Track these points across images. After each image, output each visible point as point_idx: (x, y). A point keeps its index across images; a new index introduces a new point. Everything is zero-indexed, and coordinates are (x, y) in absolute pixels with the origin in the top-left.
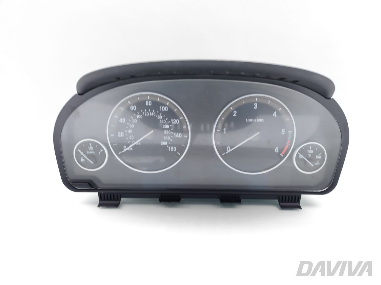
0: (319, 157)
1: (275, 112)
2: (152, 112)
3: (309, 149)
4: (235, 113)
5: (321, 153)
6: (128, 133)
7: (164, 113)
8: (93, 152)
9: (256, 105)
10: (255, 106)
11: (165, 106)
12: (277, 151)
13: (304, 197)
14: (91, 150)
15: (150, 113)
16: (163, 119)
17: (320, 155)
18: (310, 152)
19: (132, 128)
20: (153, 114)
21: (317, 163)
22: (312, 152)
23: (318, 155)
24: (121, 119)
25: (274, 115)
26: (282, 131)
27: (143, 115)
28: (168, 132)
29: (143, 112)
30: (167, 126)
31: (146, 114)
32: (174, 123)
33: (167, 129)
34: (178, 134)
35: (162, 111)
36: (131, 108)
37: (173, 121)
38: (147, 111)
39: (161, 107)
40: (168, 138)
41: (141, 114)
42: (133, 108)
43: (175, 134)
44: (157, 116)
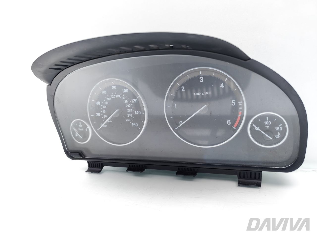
0: (279, 129)
1: (223, 84)
2: (117, 94)
3: (266, 121)
4: (183, 88)
5: (281, 125)
6: (102, 113)
7: (126, 94)
8: (82, 129)
9: (201, 78)
10: (200, 80)
11: (126, 88)
12: (229, 123)
13: (265, 174)
14: (81, 128)
15: (116, 95)
16: (126, 99)
17: (281, 126)
18: (268, 123)
19: (105, 109)
20: (118, 96)
21: (278, 136)
22: (269, 123)
23: (278, 126)
24: (97, 102)
25: (221, 86)
26: (232, 103)
27: (111, 97)
28: (130, 110)
29: (111, 95)
30: (129, 106)
31: (113, 96)
32: (134, 102)
33: (129, 108)
34: (138, 111)
35: (124, 93)
36: (103, 92)
37: (133, 101)
38: (114, 94)
39: (123, 90)
40: (130, 115)
41: (110, 97)
42: (104, 93)
43: (135, 112)
44: (121, 97)
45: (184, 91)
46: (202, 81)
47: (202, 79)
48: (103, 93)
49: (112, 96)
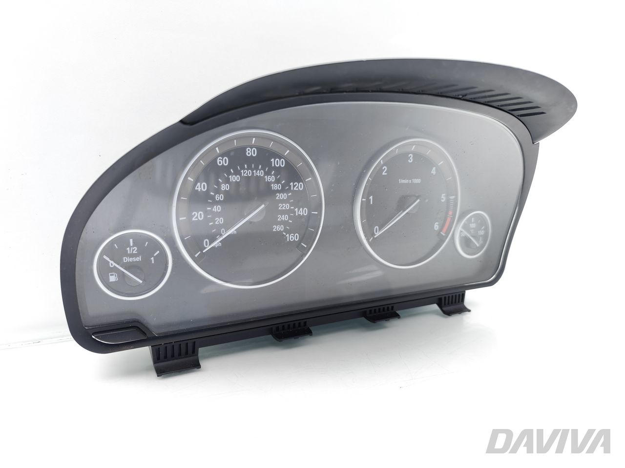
0: (481, 233)
1: (434, 168)
2: (257, 169)
4: (385, 168)
6: (211, 212)
7: (278, 170)
9: (410, 156)
10: (409, 158)
11: (281, 157)
12: (436, 227)
14: (132, 255)
15: (255, 171)
16: (278, 181)
17: (484, 229)
19: (220, 203)
20: (260, 173)
23: (480, 229)
24: (199, 184)
25: (432, 172)
26: (442, 197)
27: (240, 174)
28: (286, 206)
29: (241, 169)
30: (283, 196)
31: (247, 173)
32: (295, 189)
33: (283, 201)
34: (301, 209)
35: (275, 168)
36: (218, 161)
37: (294, 186)
38: (249, 168)
39: (273, 160)
40: (285, 218)
41: (237, 173)
42: (223, 162)
43: (297, 209)
44: (266, 177)
45: (386, 174)
46: (411, 161)
47: (411, 158)
48: (220, 163)
49: (242, 171)
